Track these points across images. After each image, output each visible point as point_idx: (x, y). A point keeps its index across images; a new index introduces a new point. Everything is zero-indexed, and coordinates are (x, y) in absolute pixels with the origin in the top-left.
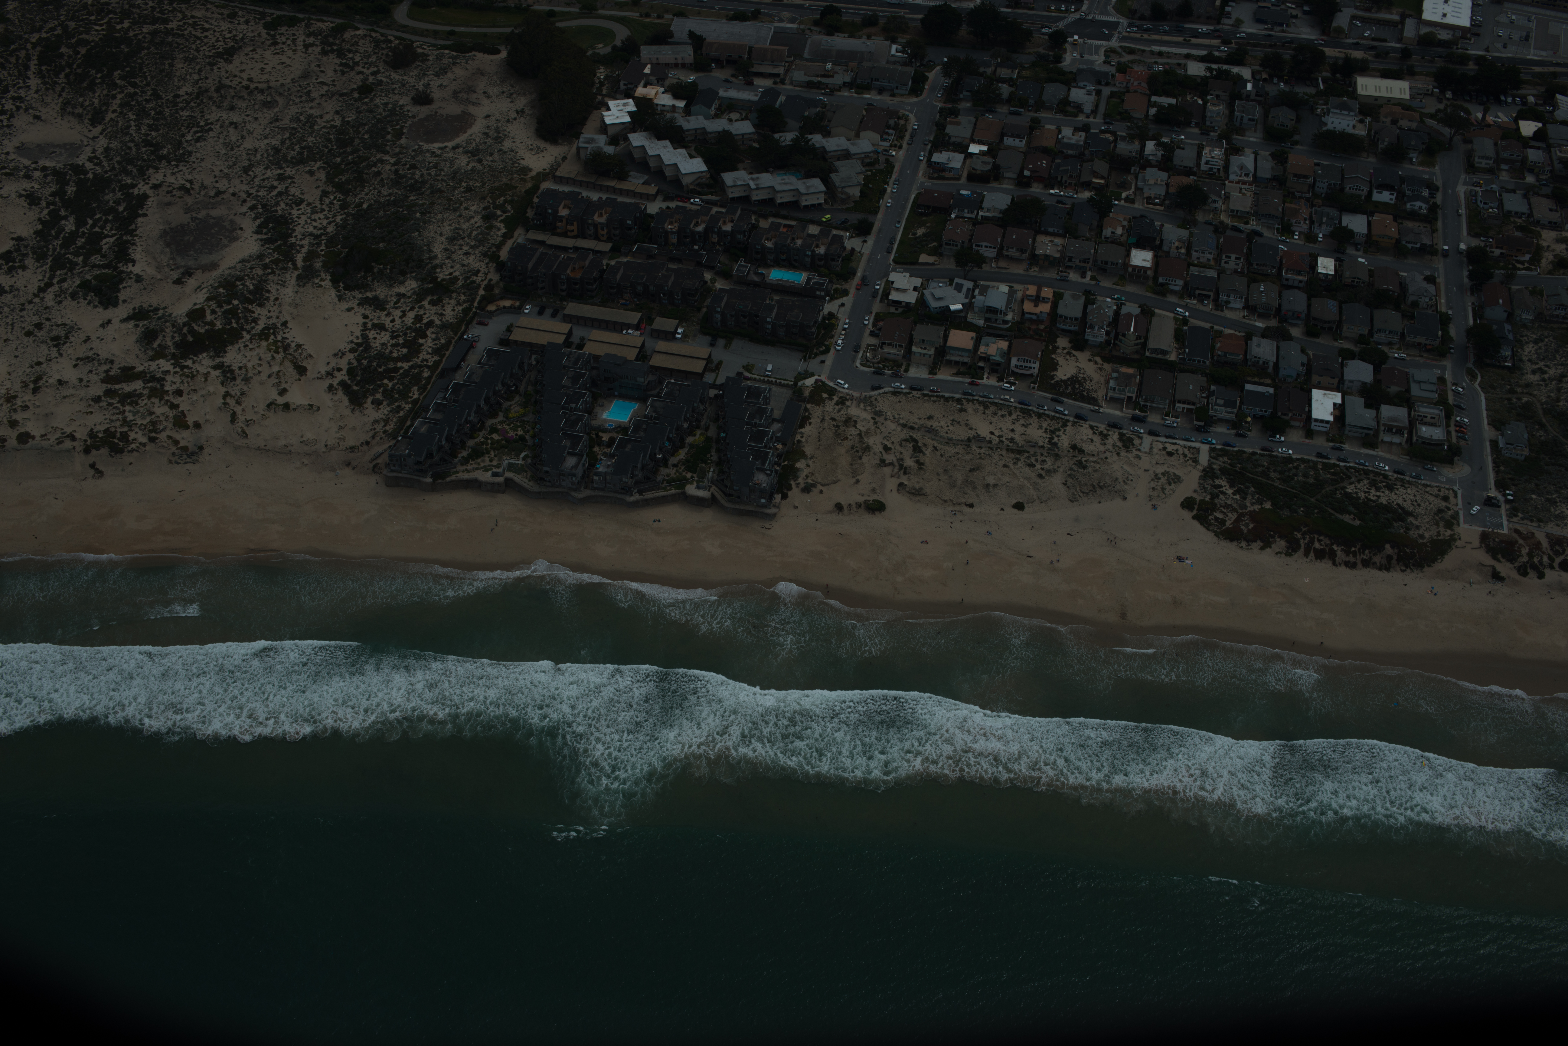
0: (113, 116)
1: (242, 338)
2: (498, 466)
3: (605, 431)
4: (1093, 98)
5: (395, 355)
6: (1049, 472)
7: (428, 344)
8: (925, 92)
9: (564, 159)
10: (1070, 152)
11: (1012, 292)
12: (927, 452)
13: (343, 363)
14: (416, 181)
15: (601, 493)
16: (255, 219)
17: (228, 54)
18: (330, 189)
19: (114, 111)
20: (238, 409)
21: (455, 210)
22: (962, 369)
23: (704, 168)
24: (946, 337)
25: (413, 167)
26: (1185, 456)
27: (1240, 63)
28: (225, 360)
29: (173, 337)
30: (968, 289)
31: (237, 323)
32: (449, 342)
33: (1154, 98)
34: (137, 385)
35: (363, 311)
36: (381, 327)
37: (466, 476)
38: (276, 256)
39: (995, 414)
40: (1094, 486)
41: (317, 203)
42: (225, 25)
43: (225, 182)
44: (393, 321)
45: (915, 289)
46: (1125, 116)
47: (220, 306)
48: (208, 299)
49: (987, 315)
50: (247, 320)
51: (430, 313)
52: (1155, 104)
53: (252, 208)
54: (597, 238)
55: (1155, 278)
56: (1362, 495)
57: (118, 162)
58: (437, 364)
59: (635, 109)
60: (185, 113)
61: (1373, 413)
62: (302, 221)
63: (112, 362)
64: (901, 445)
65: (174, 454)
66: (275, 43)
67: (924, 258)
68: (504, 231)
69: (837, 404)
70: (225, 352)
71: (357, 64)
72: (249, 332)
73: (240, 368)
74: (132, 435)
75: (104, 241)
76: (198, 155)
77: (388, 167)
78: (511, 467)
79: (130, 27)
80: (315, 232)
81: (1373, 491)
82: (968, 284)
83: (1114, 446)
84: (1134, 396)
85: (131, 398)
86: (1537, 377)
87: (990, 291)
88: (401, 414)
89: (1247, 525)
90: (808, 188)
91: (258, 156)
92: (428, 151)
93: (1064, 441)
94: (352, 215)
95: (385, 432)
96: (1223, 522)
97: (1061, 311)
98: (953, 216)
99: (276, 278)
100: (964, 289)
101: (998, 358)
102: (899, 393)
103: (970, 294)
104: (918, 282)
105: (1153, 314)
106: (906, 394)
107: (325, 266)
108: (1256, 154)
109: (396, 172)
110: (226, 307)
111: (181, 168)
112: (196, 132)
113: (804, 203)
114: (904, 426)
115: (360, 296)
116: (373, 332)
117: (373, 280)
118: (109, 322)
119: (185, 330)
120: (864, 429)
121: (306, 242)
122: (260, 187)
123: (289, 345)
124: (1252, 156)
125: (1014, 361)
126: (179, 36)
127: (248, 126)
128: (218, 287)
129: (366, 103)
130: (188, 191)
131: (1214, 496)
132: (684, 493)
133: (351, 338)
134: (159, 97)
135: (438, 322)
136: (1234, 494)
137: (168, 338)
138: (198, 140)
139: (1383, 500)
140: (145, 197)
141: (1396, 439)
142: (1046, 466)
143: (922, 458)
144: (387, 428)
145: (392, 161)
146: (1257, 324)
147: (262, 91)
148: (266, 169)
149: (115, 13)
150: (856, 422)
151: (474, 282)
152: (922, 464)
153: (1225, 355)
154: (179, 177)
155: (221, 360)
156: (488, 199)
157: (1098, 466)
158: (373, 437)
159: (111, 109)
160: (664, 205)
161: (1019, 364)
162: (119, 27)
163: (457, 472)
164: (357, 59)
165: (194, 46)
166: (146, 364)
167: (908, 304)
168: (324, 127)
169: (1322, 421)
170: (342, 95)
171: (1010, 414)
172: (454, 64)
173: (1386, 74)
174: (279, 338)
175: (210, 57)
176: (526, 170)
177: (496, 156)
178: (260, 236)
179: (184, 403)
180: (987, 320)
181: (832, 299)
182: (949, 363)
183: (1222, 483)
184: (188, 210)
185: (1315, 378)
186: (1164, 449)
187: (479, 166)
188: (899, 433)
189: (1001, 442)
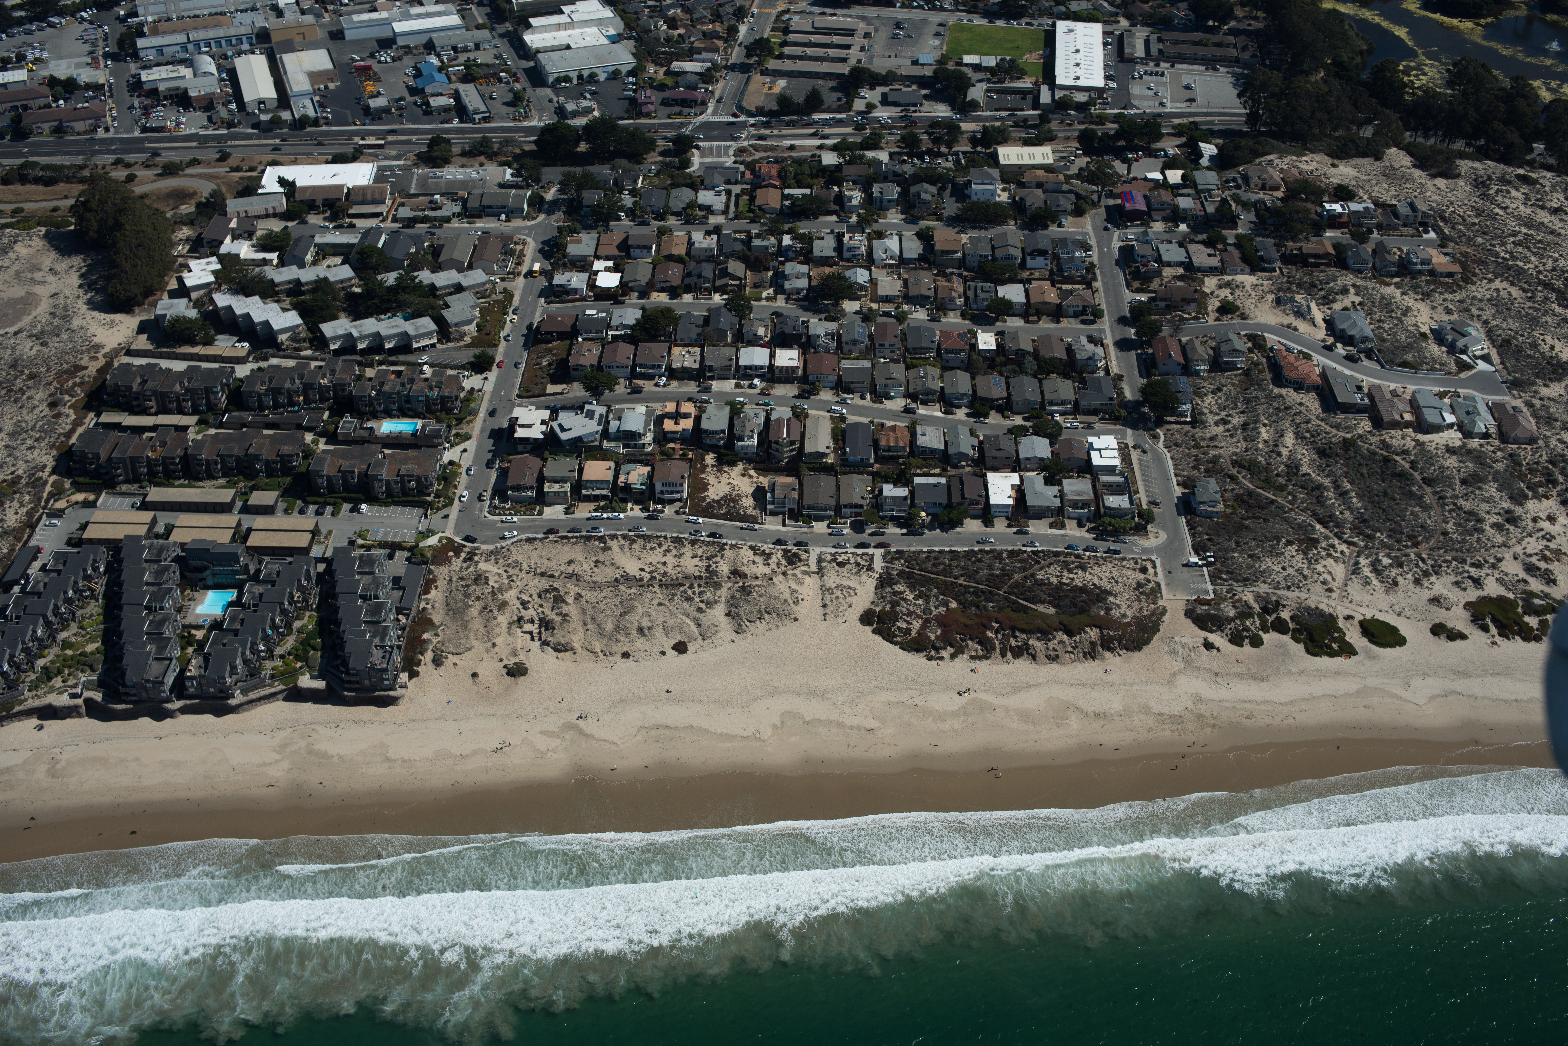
2: (75, 686)
3: (199, 627)
4: (723, 198)
6: (709, 604)
8: (543, 214)
10: (703, 256)
11: (650, 411)
12: (571, 601)
15: (195, 702)
21: (16, 401)
22: (602, 503)
23: (299, 321)
24: (581, 470)
26: (858, 564)
27: (876, 147)
30: (601, 416)
33: (787, 191)
37: (37, 703)
39: (644, 548)
40: (761, 612)
45: (543, 422)
49: (625, 441)
52: (789, 197)
54: (181, 411)
55: (805, 376)
56: (1054, 580)
59: (219, 267)
61: (1054, 490)
64: (540, 596)
67: (551, 388)
68: (73, 417)
69: (465, 561)
78: (89, 685)
81: (1065, 573)
82: (601, 410)
83: (779, 564)
84: (795, 506)
86: (1221, 428)
87: (625, 414)
89: (934, 632)
90: (417, 329)
93: (724, 568)
96: (908, 631)
97: (705, 425)
98: (580, 339)
100: (597, 416)
101: (641, 486)
102: (535, 539)
104: (545, 414)
105: (806, 416)
106: (541, 540)
108: (900, 236)
113: (415, 346)
114: (543, 574)
120: (496, 586)
124: (896, 238)
125: (658, 487)
131: (894, 604)
132: (296, 687)
136: (916, 599)
139: (1078, 582)
142: (705, 598)
143: (565, 609)
146: (921, 412)
150: (487, 578)
151: (41, 478)
152: (566, 615)
153: (890, 449)
156: (55, 384)
157: (762, 590)
160: (255, 366)
161: (665, 489)
163: (26, 700)
167: (536, 439)
169: (1002, 506)
171: (660, 545)
172: (16, 242)
173: (1027, 143)
176: (98, 347)
177: (64, 336)
180: (625, 445)
181: (451, 446)
182: (589, 499)
183: (902, 589)
185: (989, 461)
186: (835, 560)
187: (44, 349)
188: (537, 584)
189: (653, 578)
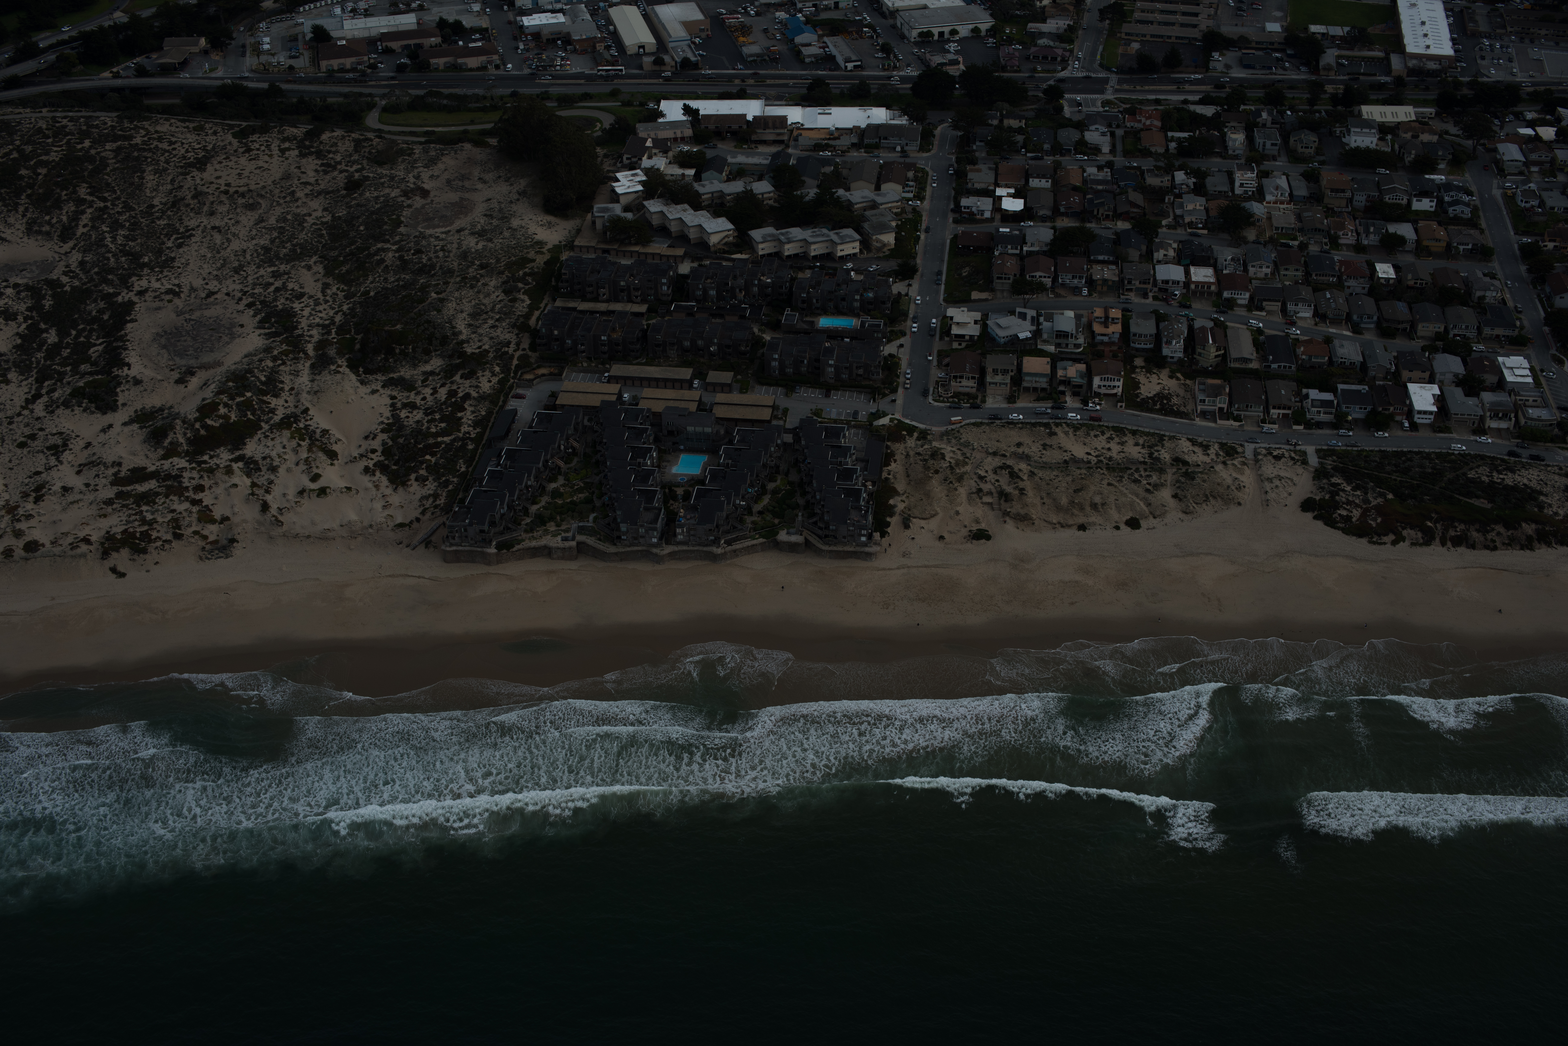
0: (85, 230)
1: (261, 428)
2: (568, 530)
3: (678, 485)
4: (1108, 138)
5: (433, 430)
6: (1157, 487)
7: (468, 416)
8: (935, 147)
9: (579, 231)
10: (1100, 187)
11: (1078, 317)
12: (1025, 478)
13: (376, 444)
14: (425, 265)
15: (685, 548)
16: (254, 316)
17: (201, 164)
18: (330, 280)
19: (85, 226)
20: (269, 498)
21: (472, 287)
22: (1042, 395)
23: (730, 227)
24: (1020, 364)
25: (418, 252)
26: (1292, 459)
28: (245, 452)
29: (185, 434)
30: (1033, 318)
31: (253, 414)
32: (489, 413)
33: (1170, 134)
34: (152, 484)
35: (389, 392)
36: (412, 406)
37: (534, 544)
38: (284, 347)
39: (1088, 434)
40: (1206, 496)
41: (320, 295)
42: (191, 138)
43: (216, 283)
44: (424, 399)
45: (976, 322)
46: (1146, 153)
47: (233, 399)
48: (219, 393)
49: (1058, 341)
50: (263, 411)
51: (464, 386)
52: (1172, 139)
53: (249, 306)
54: (630, 301)
55: (1219, 294)
56: (1485, 479)
57: (96, 273)
58: (480, 436)
59: (644, 178)
60: (162, 222)
61: (1475, 400)
62: (306, 312)
63: (120, 464)
64: (995, 472)
65: (203, 549)
66: (249, 150)
67: (975, 295)
68: (528, 302)
69: (918, 439)
70: (245, 444)
71: (340, 163)
72: (267, 422)
73: (264, 458)
74: (154, 534)
75: (92, 350)
76: (183, 261)
77: (390, 254)
78: (581, 530)
79: (91, 147)
80: (321, 322)
81: (1495, 474)
82: (1031, 313)
83: (1217, 455)
84: (1225, 406)
85: (147, 498)
87: (1055, 317)
88: (451, 487)
89: (1375, 520)
91: (248, 257)
92: (431, 236)
93: (1165, 455)
94: (360, 303)
95: (436, 507)
96: (1348, 518)
97: (1133, 329)
98: (996, 253)
99: (287, 369)
101: (1079, 381)
102: (982, 424)
103: (1035, 321)
104: (978, 316)
105: (1226, 327)
107: (340, 353)
108: (1288, 176)
109: (401, 258)
110: (239, 399)
111: (165, 273)
112: (177, 239)
113: (840, 254)
114: (995, 454)
115: (384, 378)
116: (404, 411)
117: (395, 361)
118: (110, 426)
119: (197, 426)
120: (953, 461)
121: (314, 332)
122: (255, 284)
123: (315, 432)
124: (1284, 177)
125: (1097, 381)
126: (144, 150)
127: (233, 229)
128: (227, 381)
129: (355, 198)
130: (177, 294)
131: (1333, 494)
132: (775, 540)
133: (381, 419)
134: (132, 209)
135: (474, 394)
136: (1354, 489)
137: (179, 436)
138: (180, 246)
139: (1509, 482)
140: (131, 304)
141: (1503, 425)
142: (1151, 481)
143: (1021, 484)
144: (438, 502)
145: (394, 248)
146: (1331, 330)
147: (243, 195)
148: (259, 267)
149: (73, 134)
150: (942, 455)
151: (507, 353)
152: (1023, 489)
153: (1310, 359)
154: (165, 282)
155: (241, 452)
156: (506, 273)
157: (1206, 477)
158: (423, 513)
159: (82, 223)
160: (695, 265)
161: (1102, 383)
162: (79, 146)
163: (523, 540)
164: (338, 158)
165: (162, 158)
166: (158, 464)
167: (971, 336)
168: (314, 224)
169: (1425, 412)
170: (328, 193)
171: (1103, 433)
172: (442, 155)
173: (1387, 102)
174: (302, 425)
175: (182, 167)
176: (541, 243)
177: (507, 234)
178: (262, 331)
179: (207, 498)
180: (1058, 345)
181: (889, 341)
182: (1028, 390)
183: (1339, 481)
184: (179, 313)
185: (1405, 374)
186: (1270, 454)
187: (490, 245)
188: (992, 462)
189: (1100, 461)
